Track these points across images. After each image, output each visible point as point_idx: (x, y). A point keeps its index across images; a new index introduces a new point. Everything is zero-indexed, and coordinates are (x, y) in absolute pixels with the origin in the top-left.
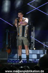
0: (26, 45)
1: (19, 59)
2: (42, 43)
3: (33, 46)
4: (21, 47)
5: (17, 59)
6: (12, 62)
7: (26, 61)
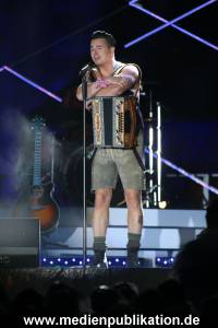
1: (91, 253)
3: (156, 190)
4: (109, 198)
5: (81, 252)
6: (62, 264)
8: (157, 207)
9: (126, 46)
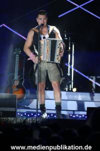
0: (54, 81)
1: (39, 111)
2: (89, 77)
3: (71, 83)
7: (54, 114)
8: (72, 91)
9: (59, 16)
